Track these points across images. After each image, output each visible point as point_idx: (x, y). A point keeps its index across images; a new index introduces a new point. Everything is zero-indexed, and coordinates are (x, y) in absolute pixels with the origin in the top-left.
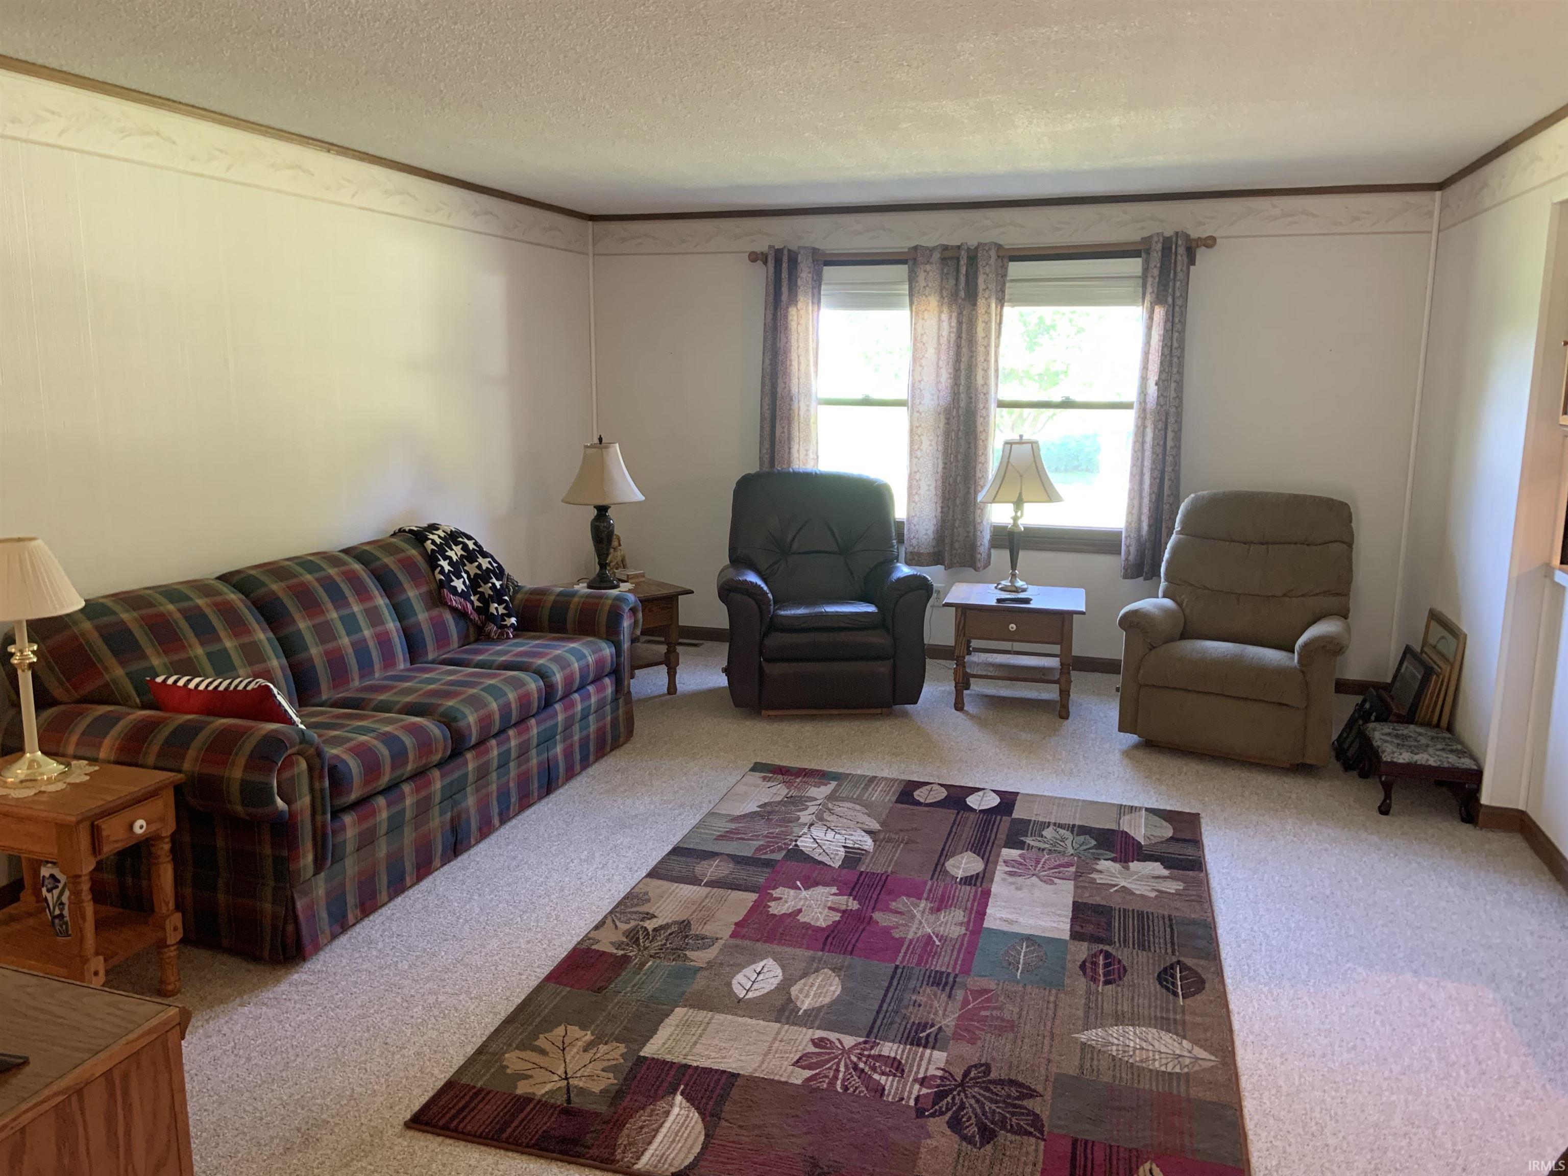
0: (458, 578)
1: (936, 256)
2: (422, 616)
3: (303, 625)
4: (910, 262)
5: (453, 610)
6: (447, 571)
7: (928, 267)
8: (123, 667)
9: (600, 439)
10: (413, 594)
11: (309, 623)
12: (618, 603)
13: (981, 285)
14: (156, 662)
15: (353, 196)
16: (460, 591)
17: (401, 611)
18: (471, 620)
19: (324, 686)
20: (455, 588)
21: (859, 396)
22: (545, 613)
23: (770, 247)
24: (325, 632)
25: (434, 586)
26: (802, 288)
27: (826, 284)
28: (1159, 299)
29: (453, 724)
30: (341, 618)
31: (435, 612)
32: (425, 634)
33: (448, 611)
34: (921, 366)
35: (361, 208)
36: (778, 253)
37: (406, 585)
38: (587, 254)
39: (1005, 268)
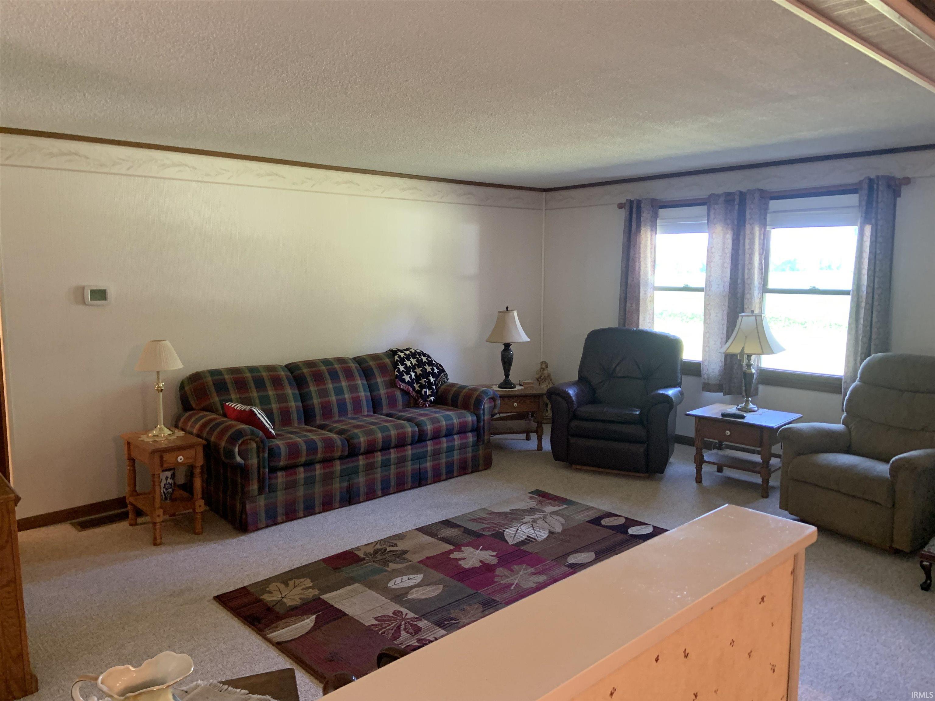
0: (407, 375)
1: (722, 199)
2: (383, 391)
3: (313, 388)
4: (708, 204)
5: (402, 390)
6: (401, 371)
7: (716, 206)
8: (218, 397)
9: (507, 308)
10: (380, 380)
11: (316, 388)
12: (482, 394)
13: (748, 216)
14: (233, 397)
15: (382, 192)
16: (406, 381)
17: (372, 388)
18: (412, 396)
19: (318, 418)
20: (405, 379)
21: (682, 285)
22: (450, 396)
23: (627, 200)
24: (323, 393)
25: (394, 377)
26: (643, 222)
27: (660, 219)
28: (866, 220)
29: (351, 440)
30: (334, 388)
31: (390, 390)
32: (383, 400)
33: (399, 390)
34: (710, 267)
35: (386, 198)
36: (631, 202)
37: (377, 376)
38: (542, 210)
39: (767, 204)
